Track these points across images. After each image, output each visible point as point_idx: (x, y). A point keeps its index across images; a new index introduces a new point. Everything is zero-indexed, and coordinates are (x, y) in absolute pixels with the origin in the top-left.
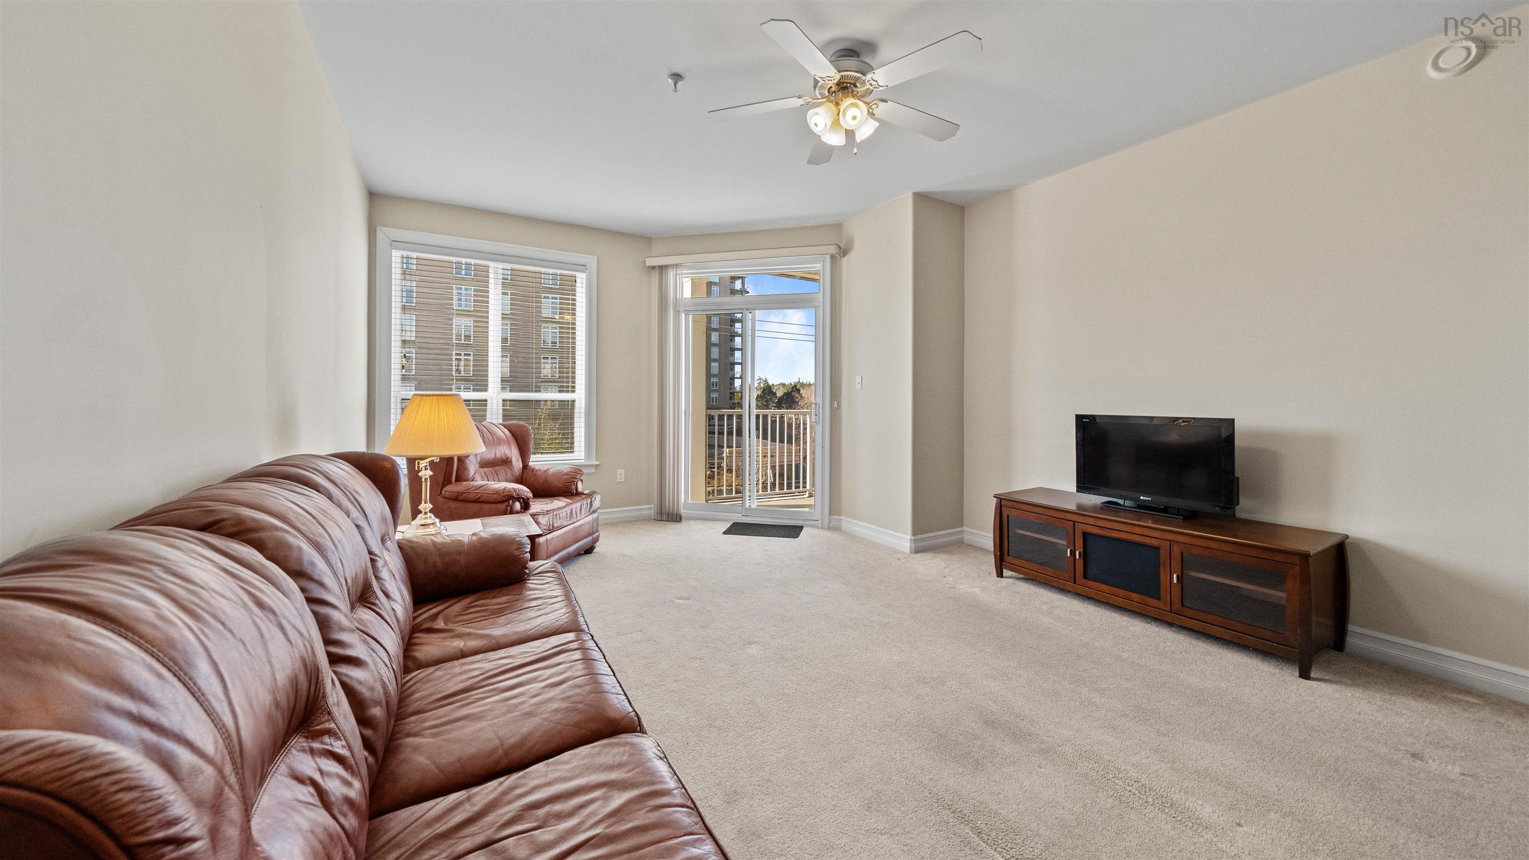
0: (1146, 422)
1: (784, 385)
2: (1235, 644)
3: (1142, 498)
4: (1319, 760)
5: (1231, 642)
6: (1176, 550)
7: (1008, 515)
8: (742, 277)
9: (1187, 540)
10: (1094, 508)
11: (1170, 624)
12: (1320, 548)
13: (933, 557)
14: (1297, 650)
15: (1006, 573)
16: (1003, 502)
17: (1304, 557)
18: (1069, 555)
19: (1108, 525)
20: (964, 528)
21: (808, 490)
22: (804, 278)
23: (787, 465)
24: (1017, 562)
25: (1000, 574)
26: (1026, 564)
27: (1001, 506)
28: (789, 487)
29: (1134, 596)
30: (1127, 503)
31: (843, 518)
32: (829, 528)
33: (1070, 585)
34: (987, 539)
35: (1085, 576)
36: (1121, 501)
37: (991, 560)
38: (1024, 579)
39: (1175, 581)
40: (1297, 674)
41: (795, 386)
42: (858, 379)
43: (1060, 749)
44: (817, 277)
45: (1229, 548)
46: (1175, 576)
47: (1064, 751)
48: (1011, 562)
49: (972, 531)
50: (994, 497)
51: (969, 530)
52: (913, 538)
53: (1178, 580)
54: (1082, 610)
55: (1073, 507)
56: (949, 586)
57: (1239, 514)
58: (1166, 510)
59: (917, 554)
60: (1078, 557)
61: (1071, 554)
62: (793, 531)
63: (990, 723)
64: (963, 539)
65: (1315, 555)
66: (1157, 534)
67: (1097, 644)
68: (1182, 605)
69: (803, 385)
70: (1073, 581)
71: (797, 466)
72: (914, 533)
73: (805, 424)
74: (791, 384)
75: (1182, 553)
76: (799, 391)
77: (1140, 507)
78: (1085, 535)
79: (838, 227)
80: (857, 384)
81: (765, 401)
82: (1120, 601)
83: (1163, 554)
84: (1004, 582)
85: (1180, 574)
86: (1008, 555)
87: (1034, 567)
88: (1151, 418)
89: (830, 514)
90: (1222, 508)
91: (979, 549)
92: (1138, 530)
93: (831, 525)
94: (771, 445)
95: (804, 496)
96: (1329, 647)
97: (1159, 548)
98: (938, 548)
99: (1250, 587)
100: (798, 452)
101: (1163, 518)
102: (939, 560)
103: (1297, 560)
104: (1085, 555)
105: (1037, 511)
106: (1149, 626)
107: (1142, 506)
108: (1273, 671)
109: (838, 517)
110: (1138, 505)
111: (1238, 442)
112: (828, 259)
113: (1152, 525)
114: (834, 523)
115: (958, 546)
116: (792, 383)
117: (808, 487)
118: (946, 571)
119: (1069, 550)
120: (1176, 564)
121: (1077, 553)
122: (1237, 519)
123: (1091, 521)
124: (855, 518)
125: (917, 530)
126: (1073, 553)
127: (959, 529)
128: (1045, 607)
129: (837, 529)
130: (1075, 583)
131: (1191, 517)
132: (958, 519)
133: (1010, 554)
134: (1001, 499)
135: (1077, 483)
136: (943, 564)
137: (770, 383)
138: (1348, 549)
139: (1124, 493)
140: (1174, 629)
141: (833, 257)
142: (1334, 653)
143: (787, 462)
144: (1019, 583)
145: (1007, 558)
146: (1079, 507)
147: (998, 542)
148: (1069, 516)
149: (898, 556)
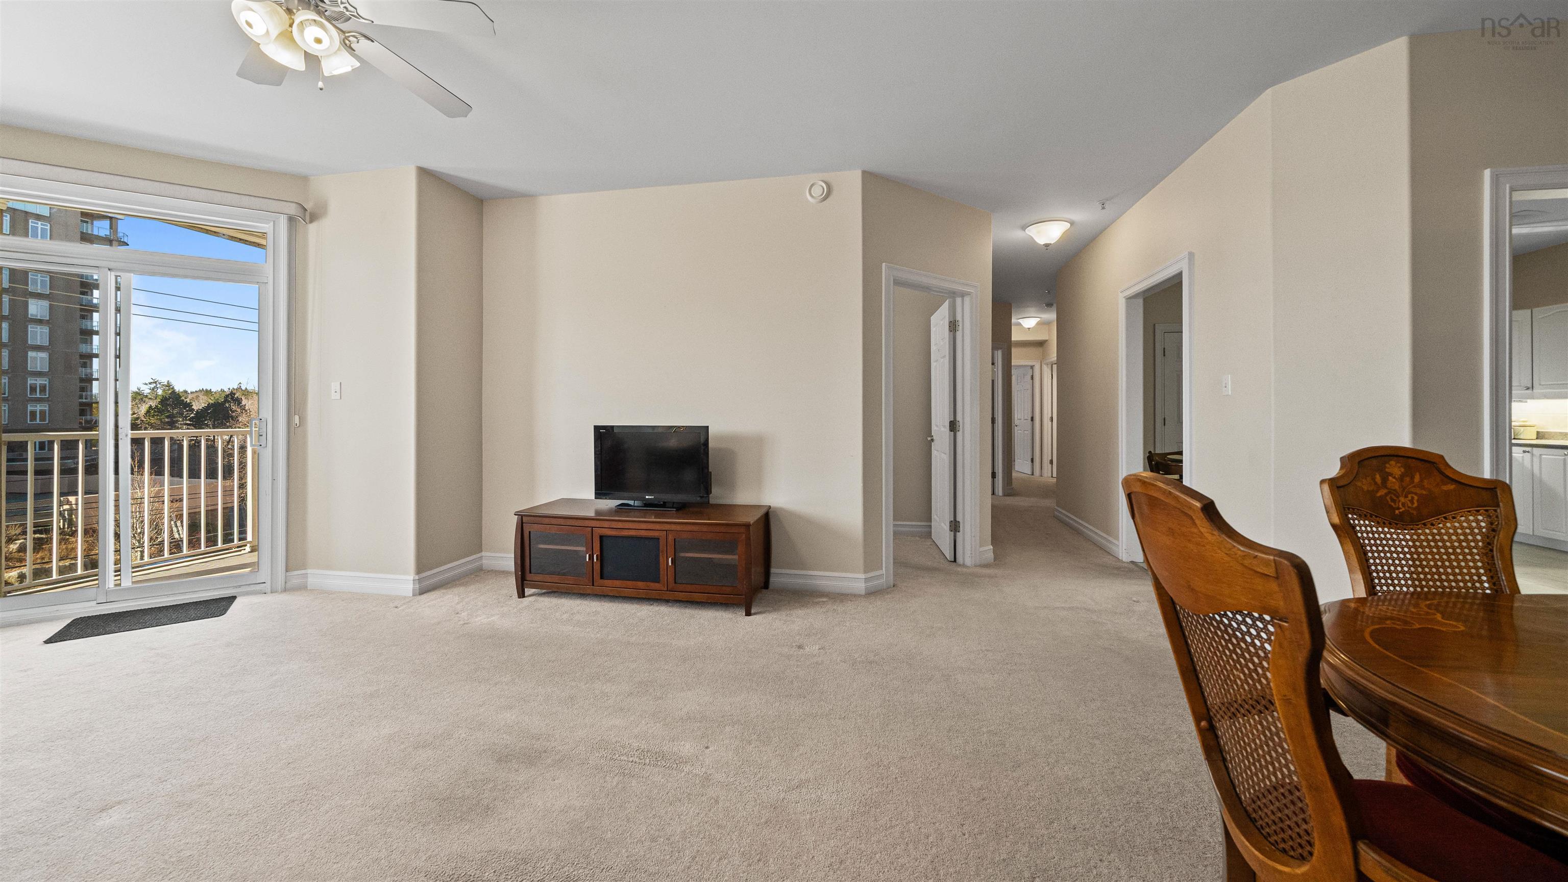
0: (650, 431)
1: (208, 392)
2: (709, 603)
3: (647, 497)
4: (754, 673)
5: (707, 603)
6: (671, 538)
7: (530, 532)
8: (111, 218)
9: (678, 528)
10: (611, 512)
11: (667, 601)
12: (756, 518)
13: (443, 593)
14: (744, 597)
15: (528, 591)
16: (525, 519)
17: (747, 526)
18: (587, 560)
19: (620, 525)
20: (483, 554)
21: (249, 542)
22: (240, 239)
23: (207, 512)
24: (539, 577)
25: (521, 594)
26: (548, 578)
27: (522, 523)
28: (212, 541)
29: (640, 584)
30: (637, 503)
31: (309, 571)
32: (285, 590)
33: (589, 589)
34: (508, 561)
35: (602, 577)
36: (631, 502)
37: (512, 581)
38: (544, 594)
39: (670, 564)
40: (744, 614)
41: (232, 394)
42: (335, 386)
43: (574, 752)
44: (263, 242)
45: (705, 529)
46: (670, 559)
47: (577, 752)
48: (534, 580)
49: (493, 554)
50: (515, 514)
51: (488, 554)
52: (417, 577)
53: (672, 563)
54: (599, 609)
55: (591, 514)
56: (462, 622)
57: (712, 501)
58: (664, 505)
59: (422, 596)
60: (595, 561)
61: (589, 559)
62: (218, 606)
63: (503, 758)
64: (482, 565)
65: (755, 522)
66: (657, 527)
67: (610, 637)
68: (675, 583)
69: (247, 393)
70: (591, 584)
71: (228, 511)
72: (419, 570)
73: (243, 448)
74: (223, 391)
75: (675, 539)
76: (238, 401)
77: (646, 505)
78: (601, 537)
79: (302, 180)
80: (333, 392)
81: (168, 417)
82: (627, 592)
83: (662, 542)
84: (526, 601)
85: (673, 557)
86: (530, 573)
87: (556, 578)
88: (653, 427)
89: (287, 571)
90: (701, 497)
91: (501, 573)
92: (644, 526)
93: (288, 585)
94: (171, 483)
95: (243, 552)
96: (762, 588)
97: (659, 539)
98: (447, 584)
99: (720, 556)
100: (228, 492)
101: (661, 512)
102: (451, 596)
103: (742, 530)
104: (601, 558)
105: (559, 523)
106: (652, 607)
107: (648, 504)
108: (731, 617)
109: (303, 572)
110: (645, 504)
111: (710, 445)
112: (283, 222)
113: (655, 520)
114: (295, 581)
115: (478, 574)
116: (226, 390)
117: (249, 537)
118: (459, 607)
119: (587, 555)
120: (671, 551)
121: (595, 556)
122: (712, 505)
123: (606, 524)
124: (329, 567)
125: (421, 567)
126: (591, 557)
127: (478, 555)
128: (565, 616)
129: (302, 588)
130: (593, 585)
131: (681, 508)
132: (476, 545)
133: (532, 571)
134: (522, 516)
135: (595, 490)
136: (457, 599)
137: (179, 388)
138: (770, 514)
139: (635, 495)
140: (670, 604)
141: (291, 219)
142: (764, 591)
143: (207, 506)
144: (541, 599)
145: (529, 577)
146: (598, 513)
147: (519, 562)
148: (587, 523)
149: (396, 604)
